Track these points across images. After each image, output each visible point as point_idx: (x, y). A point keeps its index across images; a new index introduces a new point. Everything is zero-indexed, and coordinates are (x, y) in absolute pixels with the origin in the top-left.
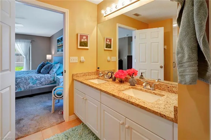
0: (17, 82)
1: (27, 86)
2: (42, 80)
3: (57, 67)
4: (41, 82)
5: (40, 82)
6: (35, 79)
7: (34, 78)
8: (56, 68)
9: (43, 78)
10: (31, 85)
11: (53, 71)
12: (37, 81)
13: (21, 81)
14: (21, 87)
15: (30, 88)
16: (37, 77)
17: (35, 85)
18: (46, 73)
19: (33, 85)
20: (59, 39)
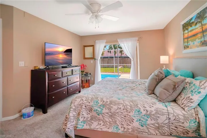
0: (112, 111)
1: (128, 125)
2: (160, 121)
3: (202, 90)
4: (158, 123)
5: (157, 125)
6: (145, 112)
7: (142, 110)
8: (199, 93)
9: (163, 114)
10: (136, 124)
11: (190, 100)
12: (149, 119)
13: (118, 111)
14: (117, 122)
15: (133, 131)
16: (148, 109)
17: (145, 128)
18: (168, 100)
19: (141, 127)
20: (191, 19)
